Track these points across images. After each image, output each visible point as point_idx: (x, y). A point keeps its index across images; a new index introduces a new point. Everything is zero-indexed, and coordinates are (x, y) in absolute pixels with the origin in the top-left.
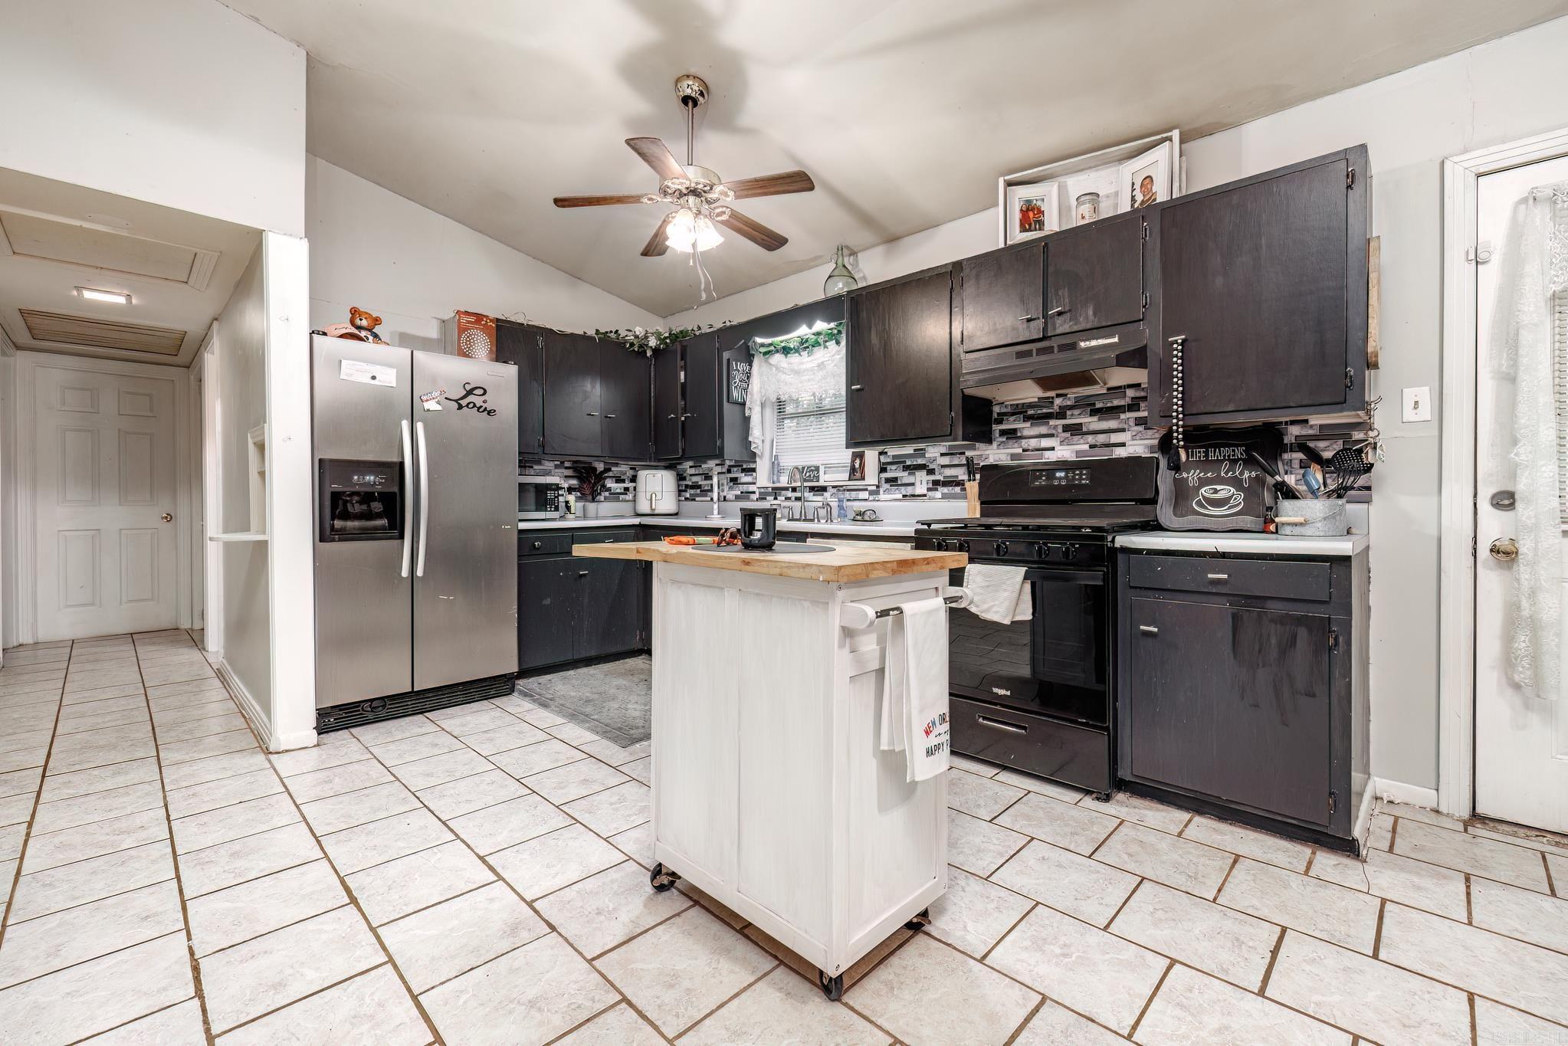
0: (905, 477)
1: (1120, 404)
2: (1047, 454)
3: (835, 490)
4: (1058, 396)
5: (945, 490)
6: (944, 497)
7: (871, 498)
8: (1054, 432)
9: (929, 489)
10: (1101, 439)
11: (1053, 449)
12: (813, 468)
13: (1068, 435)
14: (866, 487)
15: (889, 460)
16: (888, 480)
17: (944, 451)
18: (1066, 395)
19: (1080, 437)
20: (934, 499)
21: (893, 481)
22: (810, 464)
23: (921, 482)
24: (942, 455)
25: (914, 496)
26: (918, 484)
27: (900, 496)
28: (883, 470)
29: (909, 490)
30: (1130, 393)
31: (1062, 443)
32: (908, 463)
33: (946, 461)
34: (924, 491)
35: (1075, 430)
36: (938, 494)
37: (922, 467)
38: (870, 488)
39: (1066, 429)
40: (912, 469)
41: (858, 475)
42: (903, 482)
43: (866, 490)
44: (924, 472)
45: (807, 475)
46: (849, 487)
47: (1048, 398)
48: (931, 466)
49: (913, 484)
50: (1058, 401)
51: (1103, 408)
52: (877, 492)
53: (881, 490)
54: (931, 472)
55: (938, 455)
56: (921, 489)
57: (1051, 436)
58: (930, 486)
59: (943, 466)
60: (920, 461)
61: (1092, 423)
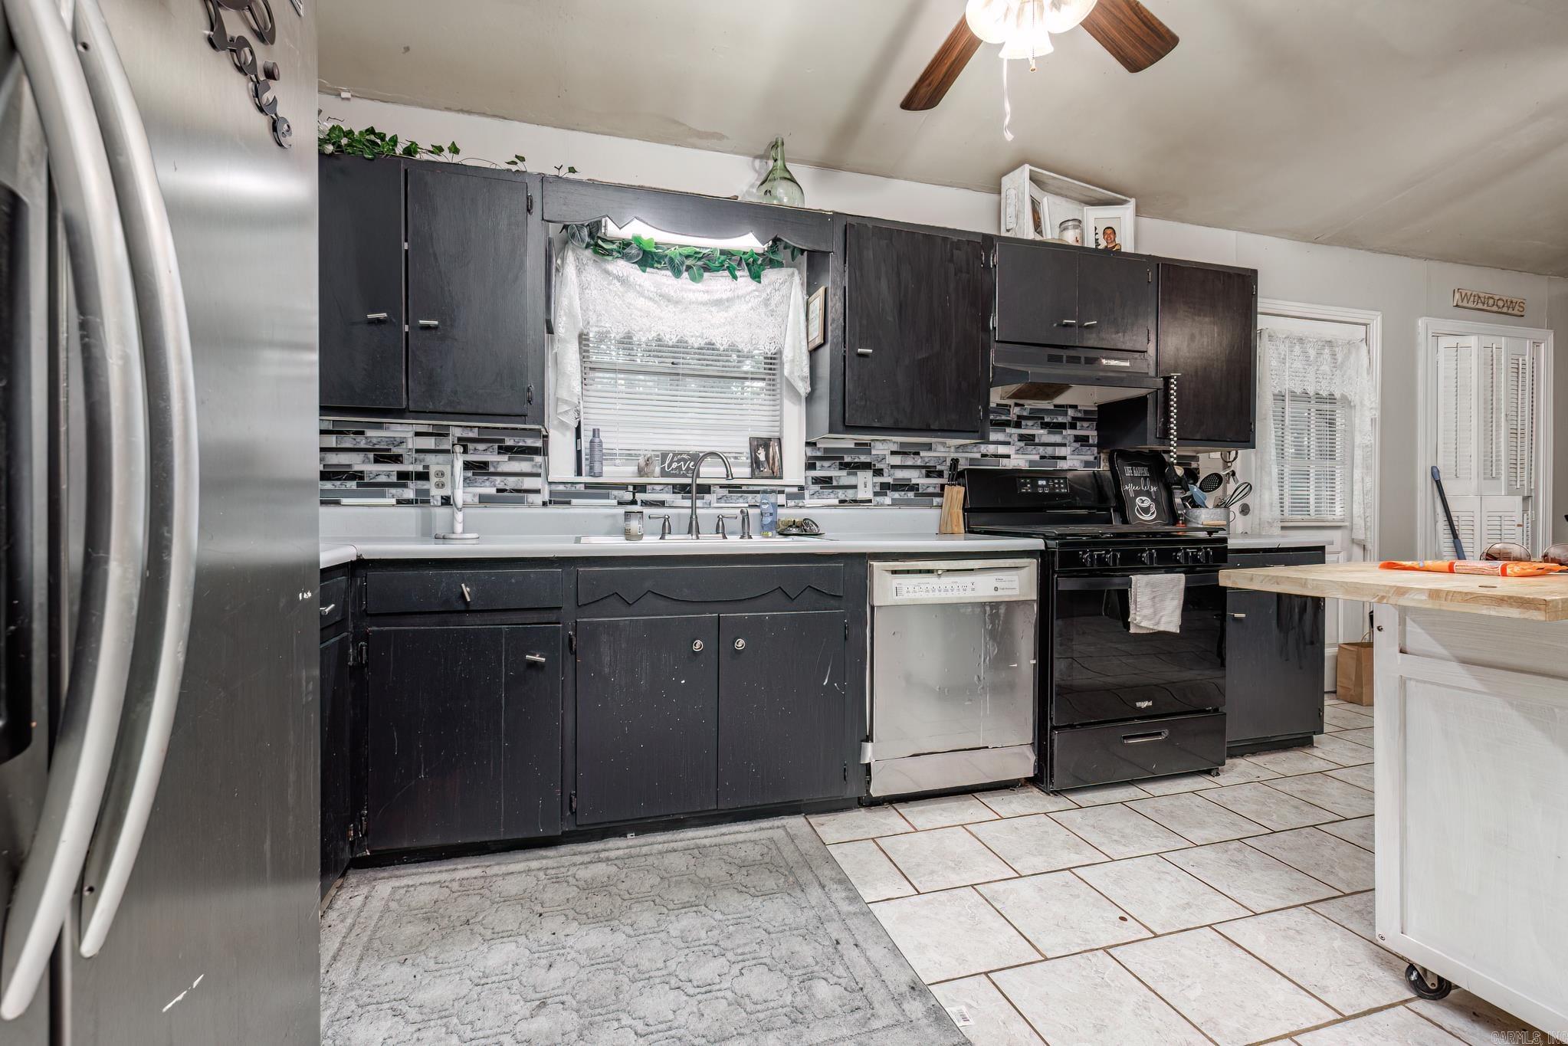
0: (842, 477)
1: (1063, 421)
2: (1004, 461)
3: (725, 492)
4: (1017, 405)
5: (896, 495)
6: (895, 503)
7: (791, 503)
8: (1010, 440)
9: (876, 494)
10: (1049, 451)
11: (1008, 456)
12: (685, 456)
13: (1022, 444)
14: (782, 489)
15: (819, 454)
16: (817, 481)
17: (895, 448)
18: (1023, 405)
19: (1033, 447)
20: (882, 505)
21: (825, 482)
22: (677, 449)
23: (865, 484)
24: (893, 453)
25: (855, 501)
26: (861, 486)
27: (836, 502)
28: (810, 466)
29: (850, 494)
30: (1071, 412)
31: (1017, 452)
32: (847, 459)
33: (897, 460)
34: (869, 495)
35: (1028, 440)
36: (887, 500)
37: (866, 466)
38: (787, 490)
39: (1022, 438)
40: (854, 467)
41: (766, 470)
42: (841, 484)
43: (782, 492)
44: (870, 473)
45: (675, 465)
46: (751, 488)
47: (1006, 405)
48: (879, 466)
49: (855, 487)
50: (1016, 410)
51: (1051, 423)
52: (801, 497)
53: (807, 493)
54: (878, 472)
55: (887, 453)
56: (864, 493)
57: (1008, 443)
58: (878, 489)
59: (893, 467)
60: (863, 459)
61: (1043, 435)
